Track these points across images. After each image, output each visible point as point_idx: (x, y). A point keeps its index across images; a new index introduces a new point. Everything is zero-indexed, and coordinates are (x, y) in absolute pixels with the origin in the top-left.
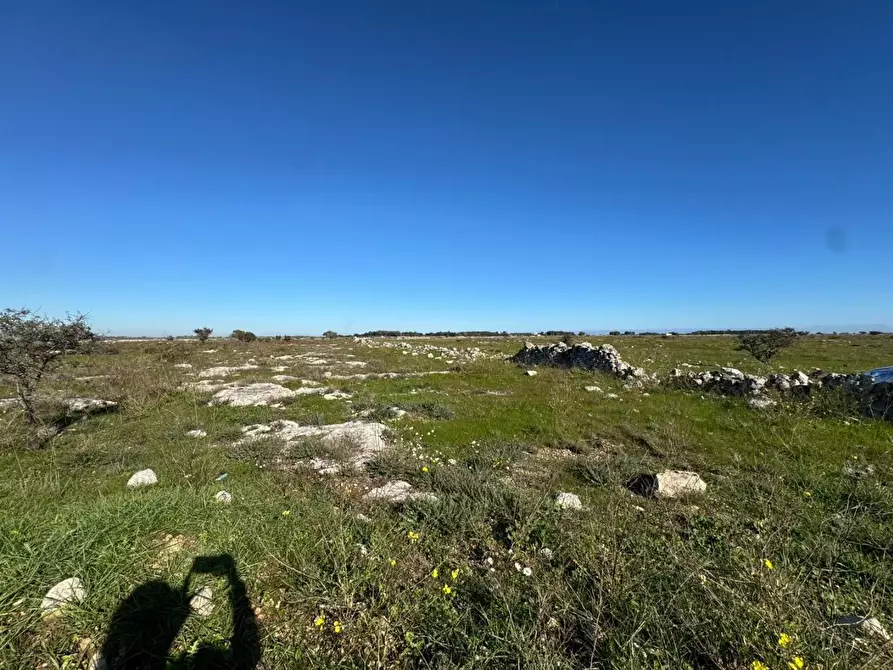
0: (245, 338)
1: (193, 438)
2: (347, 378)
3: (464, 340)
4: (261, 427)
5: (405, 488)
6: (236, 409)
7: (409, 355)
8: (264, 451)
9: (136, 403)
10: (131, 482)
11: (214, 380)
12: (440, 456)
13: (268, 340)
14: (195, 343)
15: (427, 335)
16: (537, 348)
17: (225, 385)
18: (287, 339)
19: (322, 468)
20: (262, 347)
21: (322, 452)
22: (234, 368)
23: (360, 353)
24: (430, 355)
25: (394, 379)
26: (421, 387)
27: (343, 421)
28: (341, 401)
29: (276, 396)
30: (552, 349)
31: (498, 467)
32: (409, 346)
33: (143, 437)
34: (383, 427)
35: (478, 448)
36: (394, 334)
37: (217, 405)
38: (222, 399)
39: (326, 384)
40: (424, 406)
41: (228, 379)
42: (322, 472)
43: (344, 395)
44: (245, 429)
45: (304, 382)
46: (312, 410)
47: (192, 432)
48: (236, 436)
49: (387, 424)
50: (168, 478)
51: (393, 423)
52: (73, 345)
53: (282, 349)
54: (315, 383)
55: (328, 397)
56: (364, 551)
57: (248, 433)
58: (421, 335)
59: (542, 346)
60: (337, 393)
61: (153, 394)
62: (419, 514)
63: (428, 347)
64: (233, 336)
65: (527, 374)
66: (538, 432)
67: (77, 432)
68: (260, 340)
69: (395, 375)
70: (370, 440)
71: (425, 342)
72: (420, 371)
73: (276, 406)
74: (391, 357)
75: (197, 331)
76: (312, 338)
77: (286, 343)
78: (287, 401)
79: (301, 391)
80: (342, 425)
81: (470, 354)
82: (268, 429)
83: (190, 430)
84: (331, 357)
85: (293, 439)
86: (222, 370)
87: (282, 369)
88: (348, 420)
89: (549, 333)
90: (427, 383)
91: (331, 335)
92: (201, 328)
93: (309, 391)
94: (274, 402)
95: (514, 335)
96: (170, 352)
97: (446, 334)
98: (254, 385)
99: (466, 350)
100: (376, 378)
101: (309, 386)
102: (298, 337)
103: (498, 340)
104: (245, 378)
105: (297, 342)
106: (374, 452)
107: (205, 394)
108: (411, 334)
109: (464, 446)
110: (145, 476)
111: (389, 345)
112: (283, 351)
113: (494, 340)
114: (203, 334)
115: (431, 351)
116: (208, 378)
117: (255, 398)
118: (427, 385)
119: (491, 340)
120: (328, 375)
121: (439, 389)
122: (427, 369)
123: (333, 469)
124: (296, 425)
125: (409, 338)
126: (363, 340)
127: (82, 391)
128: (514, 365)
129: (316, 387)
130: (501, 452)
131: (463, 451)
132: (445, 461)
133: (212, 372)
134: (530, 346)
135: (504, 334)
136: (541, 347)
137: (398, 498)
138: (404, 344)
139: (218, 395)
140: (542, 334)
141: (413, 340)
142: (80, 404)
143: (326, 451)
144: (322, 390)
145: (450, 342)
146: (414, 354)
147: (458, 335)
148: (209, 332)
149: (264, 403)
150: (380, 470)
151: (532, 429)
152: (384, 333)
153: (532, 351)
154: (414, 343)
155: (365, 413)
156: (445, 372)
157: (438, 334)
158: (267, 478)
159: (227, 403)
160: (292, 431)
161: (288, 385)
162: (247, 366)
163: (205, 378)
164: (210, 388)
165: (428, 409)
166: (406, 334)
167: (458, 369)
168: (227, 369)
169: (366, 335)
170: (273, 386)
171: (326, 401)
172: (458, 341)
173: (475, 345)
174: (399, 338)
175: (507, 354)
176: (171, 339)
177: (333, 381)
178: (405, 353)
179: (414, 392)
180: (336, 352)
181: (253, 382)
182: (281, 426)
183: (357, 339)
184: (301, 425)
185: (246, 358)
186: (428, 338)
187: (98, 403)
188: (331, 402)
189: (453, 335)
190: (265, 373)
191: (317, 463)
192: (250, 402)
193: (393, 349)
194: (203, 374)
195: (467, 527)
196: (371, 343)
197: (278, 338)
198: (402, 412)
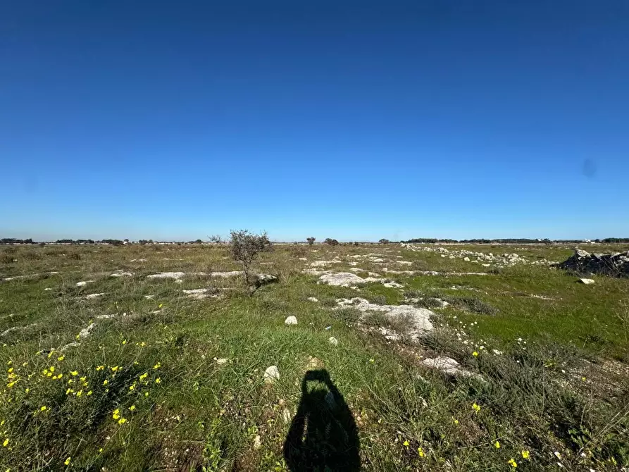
0: (332, 243)
1: (311, 302)
2: (399, 273)
3: (499, 246)
4: (346, 301)
5: (453, 364)
6: (332, 288)
7: (447, 258)
8: (349, 316)
9: (285, 279)
10: (286, 322)
11: (319, 268)
12: (484, 345)
13: (345, 245)
14: (307, 246)
15: (461, 242)
16: (593, 256)
17: (324, 272)
18: (357, 244)
19: (387, 335)
20: (342, 248)
21: (387, 324)
22: (328, 262)
23: (407, 255)
24: (467, 259)
25: (436, 276)
26: (460, 285)
27: (399, 304)
28: (396, 289)
29: (354, 282)
30: (617, 258)
31: (551, 368)
32: (446, 250)
33: (289, 297)
34: (431, 313)
35: (525, 346)
36: (433, 241)
37: (322, 283)
38: (324, 281)
39: (384, 276)
40: (465, 301)
41: (326, 268)
42: (387, 337)
43: (398, 285)
44: (337, 300)
45: (370, 273)
46: (376, 293)
47: (311, 298)
48: (334, 304)
49: (434, 311)
50: (303, 323)
51: (438, 310)
52: (263, 247)
53: (353, 251)
54: (377, 275)
55: (387, 285)
56: (425, 404)
57: (339, 303)
58: (456, 242)
59: (601, 255)
60: (393, 283)
61: (291, 274)
62: (470, 389)
63: (463, 251)
64: (326, 242)
65: (581, 282)
66: (602, 343)
67: (262, 291)
68: (341, 245)
69: (436, 273)
70: (421, 320)
71: (460, 248)
72: (459, 271)
73: (354, 288)
74: (432, 259)
75: (308, 239)
76: (372, 243)
77: (356, 247)
78: (360, 286)
79: (368, 279)
80: (399, 307)
81: (508, 260)
82: (351, 302)
83: (310, 296)
84: (386, 257)
85: (367, 311)
86: (322, 263)
87: (355, 264)
88: (404, 303)
89: (608, 241)
90: (465, 282)
91: (385, 242)
92: (310, 237)
93: (374, 280)
94: (353, 285)
95: (558, 242)
96: (297, 251)
97: (480, 241)
98: (340, 273)
99: (504, 256)
100: (421, 275)
101: (373, 277)
102: (363, 243)
103: (538, 247)
104: (335, 268)
105: (362, 246)
106: (424, 330)
107: (315, 276)
108: (446, 241)
109: (509, 341)
110: (292, 320)
111: (429, 249)
112: (354, 252)
113: (533, 247)
114: (311, 241)
115: (466, 255)
116: (316, 267)
117: (342, 281)
118: (465, 283)
119: (529, 246)
120: (385, 269)
121: (478, 288)
122: (465, 270)
123: (394, 337)
124: (368, 302)
125: (446, 244)
126: (408, 245)
127: (264, 270)
128: (563, 272)
129: (378, 277)
130: (554, 355)
131: (508, 345)
132: (490, 350)
133: (318, 263)
134: (583, 253)
135: (546, 241)
136: (599, 256)
137: (448, 371)
138: (442, 249)
139: (322, 278)
140: (597, 241)
141: (448, 246)
142: (262, 277)
143: (389, 323)
144: (383, 280)
145: (485, 248)
146: (452, 257)
147: (493, 241)
148: (314, 239)
149: (346, 285)
150: (431, 345)
151: (594, 339)
152: (423, 241)
153: (586, 260)
154: (450, 249)
155: (416, 300)
156: (483, 274)
157: (472, 241)
158: (353, 334)
159: (327, 282)
160: (365, 306)
161: (360, 275)
162: (335, 261)
163: (314, 267)
164: (317, 273)
165: (470, 303)
166: (442, 241)
167: (496, 272)
168: (325, 262)
169: (410, 242)
170: (352, 275)
171: (386, 288)
172: (493, 247)
173: (511, 251)
174: (437, 244)
175: (551, 260)
176: (296, 243)
177: (390, 274)
178: (443, 256)
179: (454, 288)
180: (388, 253)
181: (340, 271)
182: (359, 302)
183: (403, 245)
184: (370, 303)
185: (334, 256)
186: (463, 244)
187: (269, 276)
188: (389, 289)
189: (487, 242)
190: (345, 266)
191: (384, 331)
192: (338, 284)
193: (433, 253)
194: (313, 264)
195: (520, 414)
196: (414, 248)
197: (351, 243)
198: (445, 303)
